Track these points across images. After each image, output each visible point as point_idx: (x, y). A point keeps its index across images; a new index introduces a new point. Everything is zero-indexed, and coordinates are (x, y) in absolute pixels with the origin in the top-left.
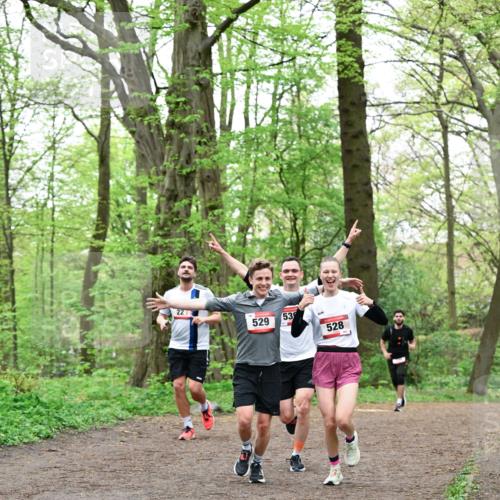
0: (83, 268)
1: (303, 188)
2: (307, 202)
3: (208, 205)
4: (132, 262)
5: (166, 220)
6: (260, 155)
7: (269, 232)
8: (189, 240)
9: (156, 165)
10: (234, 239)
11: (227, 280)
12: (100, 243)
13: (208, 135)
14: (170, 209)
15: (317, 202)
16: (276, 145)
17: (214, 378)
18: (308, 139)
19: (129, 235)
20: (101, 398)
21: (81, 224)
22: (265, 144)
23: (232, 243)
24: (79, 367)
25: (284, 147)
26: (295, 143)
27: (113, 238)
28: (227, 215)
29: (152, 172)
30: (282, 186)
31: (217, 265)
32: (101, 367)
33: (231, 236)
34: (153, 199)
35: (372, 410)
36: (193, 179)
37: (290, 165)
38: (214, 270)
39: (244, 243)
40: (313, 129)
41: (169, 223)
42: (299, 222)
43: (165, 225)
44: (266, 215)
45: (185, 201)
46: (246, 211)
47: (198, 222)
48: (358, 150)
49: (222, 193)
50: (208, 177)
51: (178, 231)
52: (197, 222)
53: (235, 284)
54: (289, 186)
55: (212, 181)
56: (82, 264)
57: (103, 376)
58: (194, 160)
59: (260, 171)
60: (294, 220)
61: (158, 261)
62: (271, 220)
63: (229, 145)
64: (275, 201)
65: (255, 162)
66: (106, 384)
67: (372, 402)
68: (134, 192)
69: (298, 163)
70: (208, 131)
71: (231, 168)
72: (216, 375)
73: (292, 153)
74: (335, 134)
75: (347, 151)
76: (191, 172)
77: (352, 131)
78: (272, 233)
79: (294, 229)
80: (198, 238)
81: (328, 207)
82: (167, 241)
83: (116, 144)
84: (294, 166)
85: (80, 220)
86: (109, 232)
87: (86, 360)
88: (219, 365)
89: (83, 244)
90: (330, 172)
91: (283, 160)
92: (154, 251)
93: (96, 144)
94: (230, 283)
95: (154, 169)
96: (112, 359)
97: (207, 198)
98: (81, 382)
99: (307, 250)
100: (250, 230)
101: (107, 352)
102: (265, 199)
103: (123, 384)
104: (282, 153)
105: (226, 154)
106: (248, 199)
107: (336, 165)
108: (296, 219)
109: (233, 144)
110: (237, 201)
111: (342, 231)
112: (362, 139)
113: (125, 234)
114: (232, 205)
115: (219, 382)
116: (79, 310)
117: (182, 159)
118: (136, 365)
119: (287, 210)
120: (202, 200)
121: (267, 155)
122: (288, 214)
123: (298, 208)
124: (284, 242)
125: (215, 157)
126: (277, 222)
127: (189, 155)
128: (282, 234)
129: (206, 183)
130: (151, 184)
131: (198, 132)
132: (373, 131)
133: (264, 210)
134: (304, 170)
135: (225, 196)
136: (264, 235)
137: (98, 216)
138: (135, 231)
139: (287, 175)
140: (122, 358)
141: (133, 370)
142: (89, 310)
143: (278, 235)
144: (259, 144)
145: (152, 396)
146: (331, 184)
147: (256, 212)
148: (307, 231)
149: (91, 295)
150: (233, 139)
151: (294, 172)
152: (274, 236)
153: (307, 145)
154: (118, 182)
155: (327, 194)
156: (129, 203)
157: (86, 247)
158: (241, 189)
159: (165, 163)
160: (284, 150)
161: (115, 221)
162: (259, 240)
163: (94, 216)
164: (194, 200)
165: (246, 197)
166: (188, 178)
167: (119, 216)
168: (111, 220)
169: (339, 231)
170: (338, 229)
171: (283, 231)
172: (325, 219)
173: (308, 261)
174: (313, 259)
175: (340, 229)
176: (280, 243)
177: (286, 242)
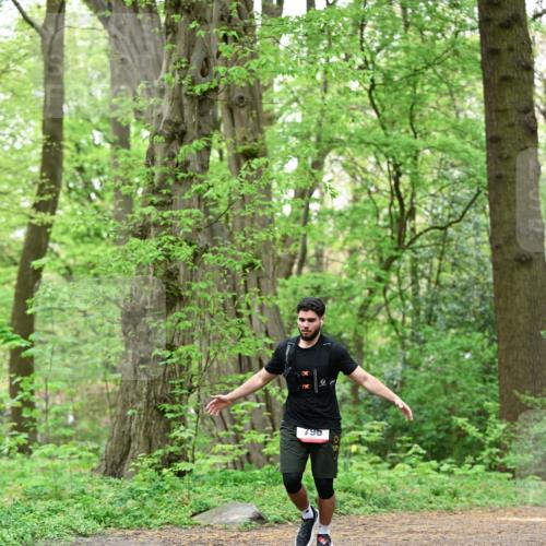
0: (15, 264)
1: (412, 117)
2: (419, 142)
3: (240, 149)
4: (103, 251)
5: (164, 176)
6: (334, 59)
7: (350, 197)
8: (207, 213)
9: (146, 78)
10: (287, 209)
11: (274, 284)
12: (46, 217)
13: (240, 24)
14: (173, 156)
15: (436, 143)
16: (362, 41)
17: (250, 462)
18: (421, 30)
19: (98, 202)
20: (48, 497)
21: (11, 183)
22: (343, 40)
23: (283, 218)
24: (8, 442)
25: (377, 44)
26: (397, 37)
27: (68, 208)
28: (275, 167)
29: (139, 91)
30: (374, 114)
31: (257, 258)
32: (48, 442)
33: (280, 205)
34: (141, 139)
35: (538, 520)
36: (213, 103)
37: (387, 78)
38: (252, 265)
39: (306, 218)
40: (430, 11)
41: (171, 182)
42: (405, 180)
43: (163, 184)
44: (345, 166)
45: (199, 144)
46: (310, 161)
47: (223, 180)
48: (511, 49)
49: (265, 128)
50: (241, 98)
51: (187, 196)
52: (220, 180)
53: (289, 290)
54: (386, 114)
55: (248, 105)
56: (12, 254)
57: (51, 457)
58: (214, 69)
59: (333, 88)
60: (396, 177)
61: (149, 250)
62: (353, 176)
63: (278, 42)
64: (362, 142)
65: (326, 72)
66: (57, 472)
67: (536, 505)
68: (107, 126)
69: (402, 73)
70: (241, 18)
71: (281, 83)
72: (254, 456)
73: (393, 55)
74: (469, 21)
75: (490, 53)
76: (210, 90)
77: (500, 15)
78: (355, 199)
79: (396, 191)
80: (222, 208)
81: (456, 152)
82: (166, 214)
83: (73, 40)
84: (396, 78)
85: (10, 177)
86: (62, 199)
87: (20, 429)
88: (260, 438)
89: (14, 220)
90: (460, 89)
91: (376, 68)
92: (143, 233)
93: (39, 39)
94: (279, 290)
95: (143, 85)
96: (67, 426)
97: (239, 136)
98: (12, 468)
99: (419, 229)
100: (316, 194)
101: (57, 414)
102: (342, 137)
103: (88, 471)
104: (373, 54)
105: (272, 59)
106: (313, 139)
107: (473, 77)
108: (399, 174)
109: (286, 40)
110: (294, 142)
111: (482, 195)
112: (517, 30)
113: (90, 200)
114: (283, 148)
115: (259, 467)
116: (9, 340)
117: (194, 67)
118: (110, 439)
119: (382, 156)
120: (230, 140)
121: (346, 59)
122: (384, 166)
123: (403, 154)
124: (378, 216)
125: (253, 64)
126: (366, 180)
127: (206, 60)
128: (374, 201)
129: (237, 110)
130: (138, 112)
131: (222, 19)
132: (537, 15)
133: (341, 158)
134: (414, 86)
135: (271, 133)
136: (341, 203)
137: (42, 170)
138: (109, 196)
139: (382, 95)
140: (84, 424)
141: (104, 446)
142: (25, 337)
143: (366, 202)
144: (332, 39)
145: (140, 492)
146: (463, 110)
147: (327, 161)
148: (419, 195)
149: (29, 312)
150: (286, 31)
151: (396, 89)
152: (358, 205)
153: (419, 41)
154: (78, 109)
155: (455, 127)
156: (98, 146)
157: (21, 225)
158: (299, 120)
159: (163, 75)
160: (379, 50)
161: (73, 178)
162: (331, 213)
163: (36, 169)
164: (215, 141)
165: (308, 135)
166: (204, 101)
167: (81, 169)
168: (65, 178)
169: (477, 195)
170: (475, 191)
171: (375, 196)
172: (451, 174)
173: (421, 250)
174: (430, 246)
175: (479, 192)
176: (369, 216)
177: (381, 216)
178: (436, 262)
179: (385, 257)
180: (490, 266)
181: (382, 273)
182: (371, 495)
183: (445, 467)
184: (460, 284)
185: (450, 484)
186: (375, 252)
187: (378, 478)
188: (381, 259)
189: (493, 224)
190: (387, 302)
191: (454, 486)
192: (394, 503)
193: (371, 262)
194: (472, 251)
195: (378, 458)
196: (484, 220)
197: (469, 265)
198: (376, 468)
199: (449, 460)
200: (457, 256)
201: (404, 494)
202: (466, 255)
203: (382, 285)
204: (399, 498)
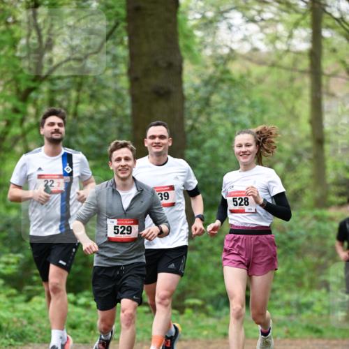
60: (33, 7)
108: (37, 5)
111: (120, 28)
128: (12, 32)
143: (3, 33)
169: (115, 27)
170: (113, 23)
171: (12, 27)
172: (89, 5)
173: (58, 82)
174: (68, 77)
175: (117, 24)
176: (6, 48)
177: (19, 46)
178: (74, 94)
179: (23, 88)
180: (128, 99)
181: (20, 105)
182: (7, 329)
183: (82, 300)
184: (98, 116)
185: (87, 318)
186: (14, 83)
187: (14, 311)
188: (18, 91)
189: (133, 56)
190: (24, 134)
191: (91, 320)
192: (30, 337)
193: (8, 93)
194: (110, 83)
195: (14, 291)
196: (122, 52)
197: (106, 96)
198: (13, 301)
199: (87, 293)
200: (95, 88)
201: (40, 328)
202: (104, 87)
203: (19, 117)
204: (35, 332)
